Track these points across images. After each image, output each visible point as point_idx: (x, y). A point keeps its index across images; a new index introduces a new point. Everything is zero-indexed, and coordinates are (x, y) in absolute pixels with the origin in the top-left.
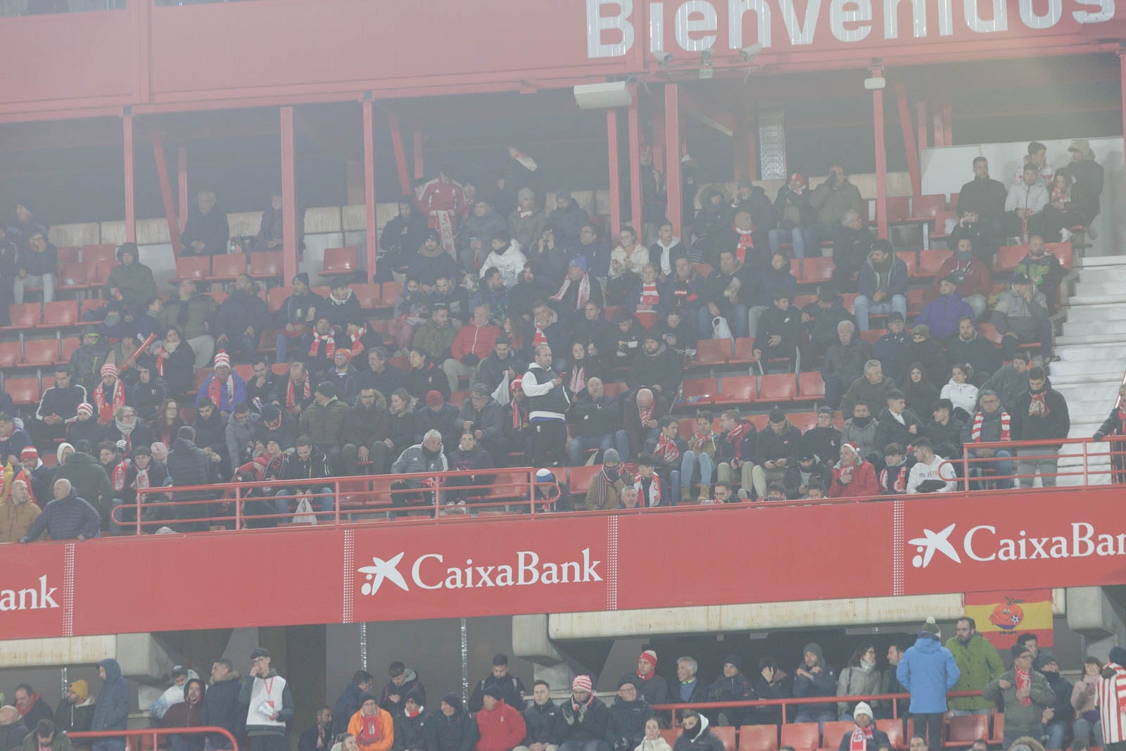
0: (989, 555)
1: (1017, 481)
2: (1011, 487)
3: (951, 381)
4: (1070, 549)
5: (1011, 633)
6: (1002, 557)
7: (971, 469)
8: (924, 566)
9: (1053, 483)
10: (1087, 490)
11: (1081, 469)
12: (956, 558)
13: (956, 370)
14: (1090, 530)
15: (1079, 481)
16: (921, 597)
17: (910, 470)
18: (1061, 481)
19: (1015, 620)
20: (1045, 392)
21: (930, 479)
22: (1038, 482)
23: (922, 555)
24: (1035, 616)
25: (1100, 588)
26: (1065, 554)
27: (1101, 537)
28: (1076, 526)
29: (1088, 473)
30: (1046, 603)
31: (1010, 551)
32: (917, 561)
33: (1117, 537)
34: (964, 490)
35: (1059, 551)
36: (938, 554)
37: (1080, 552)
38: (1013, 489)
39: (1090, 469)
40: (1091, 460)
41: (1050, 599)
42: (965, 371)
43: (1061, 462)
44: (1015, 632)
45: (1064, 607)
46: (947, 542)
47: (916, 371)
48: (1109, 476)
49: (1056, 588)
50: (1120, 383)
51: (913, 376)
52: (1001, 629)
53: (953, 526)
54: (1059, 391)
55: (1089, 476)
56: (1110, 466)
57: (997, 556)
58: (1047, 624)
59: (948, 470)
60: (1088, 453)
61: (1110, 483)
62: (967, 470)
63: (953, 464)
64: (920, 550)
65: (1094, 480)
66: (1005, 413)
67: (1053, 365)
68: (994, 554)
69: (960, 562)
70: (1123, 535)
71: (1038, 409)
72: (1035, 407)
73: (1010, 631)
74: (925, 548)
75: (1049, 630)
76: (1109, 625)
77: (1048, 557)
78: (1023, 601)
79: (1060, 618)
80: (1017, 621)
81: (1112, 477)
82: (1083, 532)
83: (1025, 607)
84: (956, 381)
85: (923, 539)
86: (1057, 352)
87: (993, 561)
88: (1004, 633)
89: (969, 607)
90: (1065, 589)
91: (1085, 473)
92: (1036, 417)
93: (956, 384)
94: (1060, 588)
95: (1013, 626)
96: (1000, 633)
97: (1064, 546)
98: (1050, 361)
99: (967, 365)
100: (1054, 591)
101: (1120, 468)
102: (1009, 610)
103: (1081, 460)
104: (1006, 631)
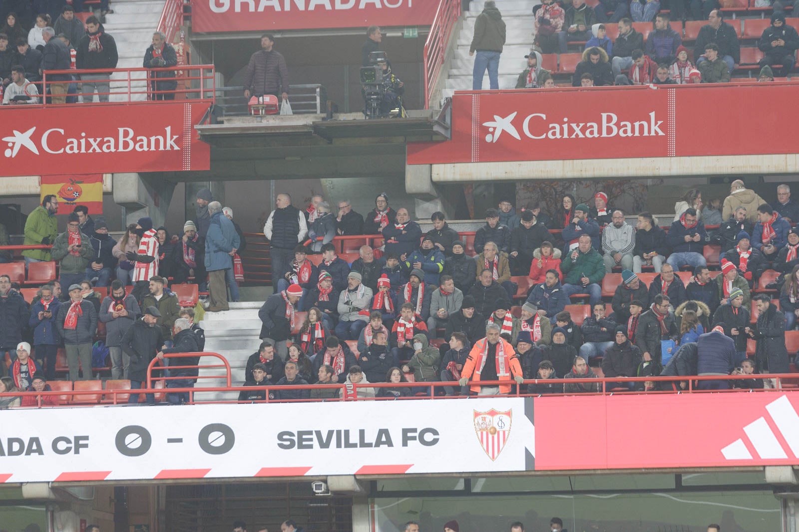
0: (60, 149)
1: (80, 98)
2: (75, 102)
3: (36, 26)
4: (116, 146)
5: (73, 204)
6: (68, 151)
7: (47, 89)
8: (13, 157)
9: (107, 99)
10: (129, 104)
11: (126, 90)
12: (36, 152)
13: (39, 19)
14: (131, 133)
15: (125, 98)
16: (10, 178)
17: (5, 89)
18: (112, 98)
19: (76, 195)
20: (100, 34)
21: (20, 95)
22: (96, 99)
23: (12, 148)
24: (90, 193)
25: (137, 174)
26: (113, 150)
27: (138, 138)
28: (121, 130)
29: (131, 93)
30: (98, 184)
31: (74, 147)
32: (8, 153)
33: (150, 138)
34: (43, 103)
35: (108, 147)
36: (23, 148)
37: (124, 149)
38: (77, 103)
39: (133, 90)
40: (133, 84)
41: (102, 181)
42: (45, 19)
43: (112, 84)
44: (76, 203)
45: (111, 187)
46: (30, 139)
47: (11, 17)
48: (146, 95)
49: (106, 173)
50: (155, 30)
51: (9, 21)
52: (65, 201)
53: (34, 128)
54: (110, 34)
55: (131, 95)
56: (146, 88)
57: (65, 150)
58: (99, 198)
59: (33, 88)
60: (131, 78)
61: (147, 100)
62: (45, 89)
63: (35, 84)
64: (10, 145)
65: (135, 98)
66: (73, 50)
67: (108, 16)
68: (63, 149)
69: (38, 153)
70: (154, 137)
71: (95, 46)
72: (93, 45)
73: (72, 202)
74: (14, 143)
75: (99, 203)
76: (143, 201)
77: (100, 151)
78: (82, 182)
79: (107, 195)
80: (77, 195)
81: (148, 96)
82: (126, 134)
83: (84, 187)
84: (39, 26)
85: (13, 138)
86: (111, 7)
87: (62, 153)
88: (68, 203)
89: (44, 185)
90: (113, 174)
91: (129, 93)
92: (94, 52)
93: (39, 28)
94: (109, 173)
95: (74, 199)
96: (65, 203)
97: (112, 144)
98: (106, 13)
99: (47, 15)
100: (104, 175)
101: (154, 90)
102: (72, 188)
103: (126, 84)
104: (69, 202)
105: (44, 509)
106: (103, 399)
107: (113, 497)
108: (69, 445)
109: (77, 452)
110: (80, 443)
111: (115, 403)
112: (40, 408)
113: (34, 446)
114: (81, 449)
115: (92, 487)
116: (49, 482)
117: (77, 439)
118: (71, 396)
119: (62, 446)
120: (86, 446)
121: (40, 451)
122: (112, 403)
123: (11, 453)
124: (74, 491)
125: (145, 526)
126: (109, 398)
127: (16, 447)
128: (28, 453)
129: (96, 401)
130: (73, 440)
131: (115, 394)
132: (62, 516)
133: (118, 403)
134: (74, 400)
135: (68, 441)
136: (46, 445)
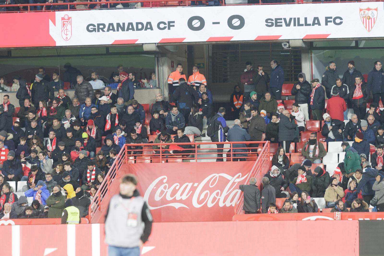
105: (154, 56)
106: (181, 3)
107: (187, 50)
108: (165, 26)
109: (169, 29)
110: (170, 25)
111: (187, 5)
112: (151, 8)
113: (149, 26)
114: (171, 28)
115: (177, 45)
116: (156, 43)
117: (169, 22)
118: (166, 2)
119: (162, 26)
120: (173, 26)
121: (151, 28)
122: (186, 5)
123: (138, 29)
124: (168, 48)
125: (202, 64)
126: (184, 3)
127: (140, 26)
128: (146, 30)
129: (178, 4)
130: (167, 23)
131: (187, 1)
132: (163, 59)
133: (189, 5)
134: (168, 4)
135: (165, 23)
136: (154, 26)
